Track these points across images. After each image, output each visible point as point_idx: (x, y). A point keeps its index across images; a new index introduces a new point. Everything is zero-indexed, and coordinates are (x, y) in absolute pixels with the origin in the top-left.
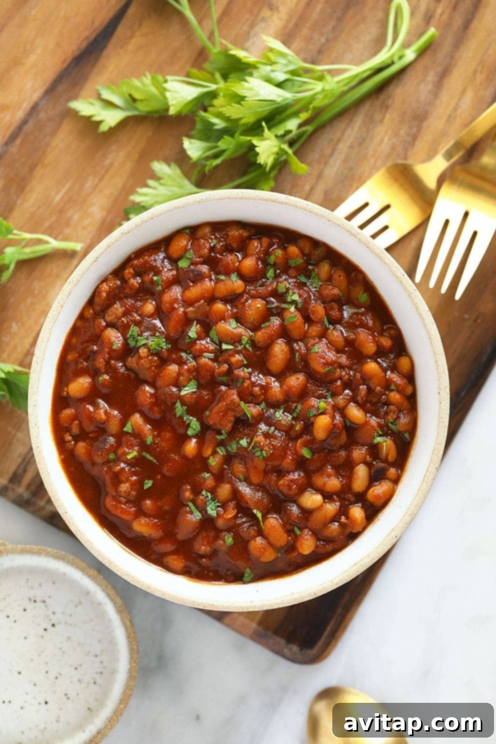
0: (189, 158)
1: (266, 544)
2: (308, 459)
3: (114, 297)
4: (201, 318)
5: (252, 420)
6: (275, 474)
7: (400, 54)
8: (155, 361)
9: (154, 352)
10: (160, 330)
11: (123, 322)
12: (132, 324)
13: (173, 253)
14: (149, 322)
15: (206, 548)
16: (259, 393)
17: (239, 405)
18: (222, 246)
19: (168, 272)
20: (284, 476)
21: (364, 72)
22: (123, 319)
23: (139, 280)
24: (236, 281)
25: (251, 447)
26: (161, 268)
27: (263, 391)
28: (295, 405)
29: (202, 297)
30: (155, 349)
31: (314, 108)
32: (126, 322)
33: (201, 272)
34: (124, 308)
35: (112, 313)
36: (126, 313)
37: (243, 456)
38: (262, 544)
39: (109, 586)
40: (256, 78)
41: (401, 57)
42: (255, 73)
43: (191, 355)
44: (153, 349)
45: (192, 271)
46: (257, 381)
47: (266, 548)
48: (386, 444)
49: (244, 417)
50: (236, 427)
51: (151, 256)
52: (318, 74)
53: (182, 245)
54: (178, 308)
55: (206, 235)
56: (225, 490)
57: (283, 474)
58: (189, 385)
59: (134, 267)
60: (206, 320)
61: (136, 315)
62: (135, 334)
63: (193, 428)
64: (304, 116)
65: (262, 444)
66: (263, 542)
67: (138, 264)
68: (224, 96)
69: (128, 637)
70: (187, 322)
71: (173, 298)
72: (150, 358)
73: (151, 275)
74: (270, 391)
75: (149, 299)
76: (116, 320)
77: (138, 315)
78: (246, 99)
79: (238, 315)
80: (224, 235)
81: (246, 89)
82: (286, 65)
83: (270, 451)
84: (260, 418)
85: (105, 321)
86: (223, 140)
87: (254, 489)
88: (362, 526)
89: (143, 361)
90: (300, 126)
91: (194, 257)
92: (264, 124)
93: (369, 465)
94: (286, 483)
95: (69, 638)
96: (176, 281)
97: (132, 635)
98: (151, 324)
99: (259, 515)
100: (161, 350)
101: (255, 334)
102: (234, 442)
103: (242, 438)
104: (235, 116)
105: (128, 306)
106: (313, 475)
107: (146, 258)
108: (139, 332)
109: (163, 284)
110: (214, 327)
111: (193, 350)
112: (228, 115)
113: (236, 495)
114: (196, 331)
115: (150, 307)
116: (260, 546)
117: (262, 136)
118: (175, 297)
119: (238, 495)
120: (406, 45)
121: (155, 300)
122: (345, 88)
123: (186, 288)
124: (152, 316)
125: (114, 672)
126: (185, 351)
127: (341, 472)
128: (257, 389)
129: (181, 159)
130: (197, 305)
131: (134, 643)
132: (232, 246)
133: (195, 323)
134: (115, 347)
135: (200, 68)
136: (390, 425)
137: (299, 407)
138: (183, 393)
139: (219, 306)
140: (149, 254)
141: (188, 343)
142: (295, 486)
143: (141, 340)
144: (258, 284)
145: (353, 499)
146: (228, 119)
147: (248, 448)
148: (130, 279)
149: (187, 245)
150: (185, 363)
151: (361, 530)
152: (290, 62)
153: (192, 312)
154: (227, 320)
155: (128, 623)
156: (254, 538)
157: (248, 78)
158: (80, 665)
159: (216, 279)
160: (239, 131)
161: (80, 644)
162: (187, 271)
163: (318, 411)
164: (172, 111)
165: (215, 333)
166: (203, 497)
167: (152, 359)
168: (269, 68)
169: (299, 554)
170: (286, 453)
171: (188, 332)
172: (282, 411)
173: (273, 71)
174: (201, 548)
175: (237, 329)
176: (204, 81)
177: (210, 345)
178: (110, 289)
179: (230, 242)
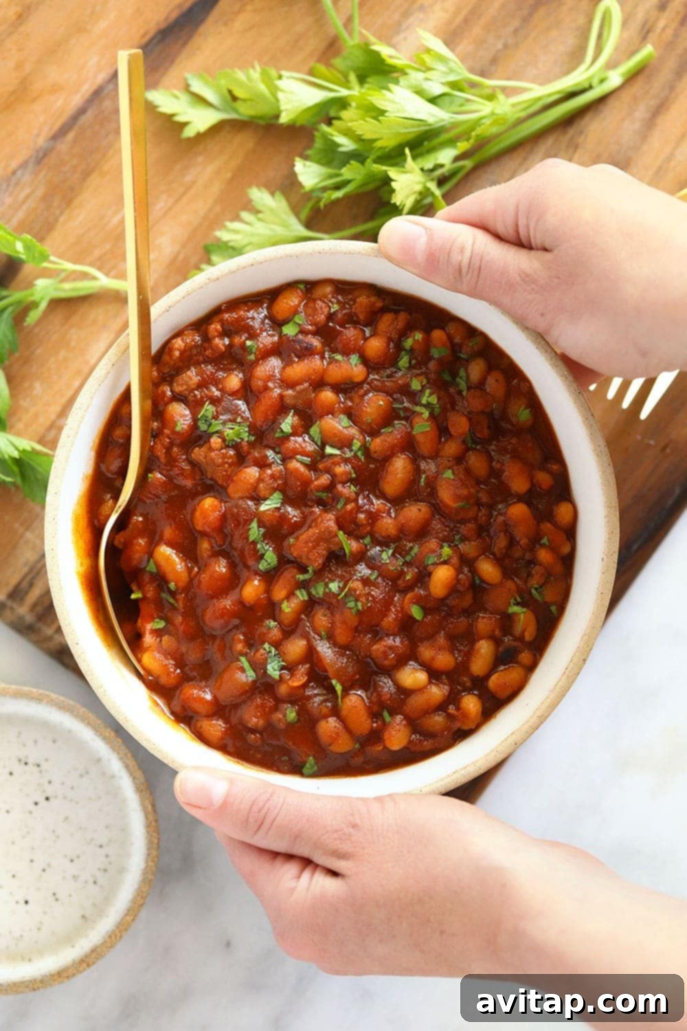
0: (300, 185)
1: (341, 728)
2: (417, 621)
3: (189, 359)
4: (300, 407)
5: (350, 557)
6: (370, 636)
7: (603, 76)
8: (231, 457)
9: (230, 444)
10: (244, 415)
11: (195, 396)
12: (207, 400)
13: (277, 313)
14: (231, 402)
15: (258, 721)
16: (365, 522)
17: (336, 535)
18: (345, 314)
19: (267, 339)
20: (381, 639)
21: (550, 95)
22: (196, 392)
23: (227, 341)
24: (356, 365)
25: (343, 594)
26: (258, 331)
27: (370, 521)
28: (411, 545)
29: (308, 378)
30: (233, 440)
31: (477, 136)
32: (199, 396)
33: (311, 345)
34: (199, 378)
35: (183, 382)
36: (202, 385)
37: (331, 603)
38: (335, 727)
39: (129, 755)
40: (402, 87)
41: (602, 81)
42: (403, 81)
43: (279, 456)
44: (230, 440)
45: (300, 342)
46: (364, 506)
47: (341, 734)
48: (523, 618)
49: (341, 552)
50: (327, 564)
51: (248, 311)
52: (487, 91)
53: (292, 304)
54: (273, 389)
55: (326, 296)
56: (296, 647)
57: (380, 636)
58: (272, 497)
59: (222, 322)
60: (307, 410)
61: (214, 389)
62: (210, 415)
63: (267, 561)
64: (463, 146)
65: (358, 592)
66: (337, 725)
67: (229, 319)
68: (358, 107)
69: (148, 826)
70: (282, 408)
71: (267, 373)
72: (224, 451)
73: (243, 338)
74: (379, 522)
75: (235, 369)
76: (187, 392)
77: (218, 389)
78: (387, 114)
79: (353, 411)
80: (351, 300)
81: (388, 100)
82: (446, 74)
83: (367, 604)
84: (361, 557)
85: (172, 391)
86: (348, 166)
87: (338, 652)
88: (476, 723)
89: (214, 453)
90: (457, 159)
91: (306, 323)
92: (407, 151)
93: (497, 642)
94: (382, 649)
95: (66, 818)
96: (275, 351)
97: (153, 824)
98: (232, 404)
99: (339, 688)
100: (240, 443)
101: (372, 440)
102: (322, 584)
103: (332, 580)
104: (367, 136)
105: (205, 376)
106: (419, 644)
107: (242, 313)
108: (215, 413)
109: (258, 353)
110: (318, 422)
111: (283, 449)
112: (359, 132)
113: (311, 655)
114: (292, 423)
115: (234, 380)
116: (333, 729)
117: (403, 167)
118: (271, 373)
119: (315, 657)
120: (612, 65)
121: (244, 372)
122: (523, 114)
123: (288, 363)
124: (234, 394)
125: (122, 870)
126: (273, 449)
127: (458, 645)
128: (362, 516)
129: (289, 186)
130: (298, 388)
131: (155, 834)
132: (357, 317)
133: (292, 411)
134: (178, 428)
135: (328, 65)
136: (534, 591)
137: (416, 550)
138: (263, 508)
139: (327, 395)
140: (246, 308)
141: (279, 438)
142: (393, 655)
143: (216, 424)
144: (386, 374)
145: (468, 684)
146: (359, 139)
147: (339, 595)
148: (214, 337)
149: (299, 305)
150: (269, 466)
151: (473, 727)
152: (451, 71)
153: (290, 396)
154: (336, 415)
155: (150, 807)
156: (326, 717)
157: (391, 86)
158: (78, 857)
159: (329, 358)
160: (372, 157)
161: (80, 828)
162: (294, 341)
163: (440, 558)
164: (284, 119)
165: (318, 431)
166: (264, 652)
167: (227, 453)
168: (420, 76)
169: (385, 747)
170: (389, 610)
171: (281, 424)
172: (390, 552)
173: (427, 79)
174: (251, 719)
175: (349, 429)
176: (333, 83)
177: (308, 444)
178: (185, 346)
179: (357, 311)
